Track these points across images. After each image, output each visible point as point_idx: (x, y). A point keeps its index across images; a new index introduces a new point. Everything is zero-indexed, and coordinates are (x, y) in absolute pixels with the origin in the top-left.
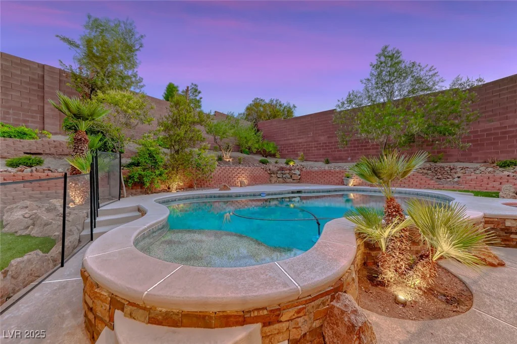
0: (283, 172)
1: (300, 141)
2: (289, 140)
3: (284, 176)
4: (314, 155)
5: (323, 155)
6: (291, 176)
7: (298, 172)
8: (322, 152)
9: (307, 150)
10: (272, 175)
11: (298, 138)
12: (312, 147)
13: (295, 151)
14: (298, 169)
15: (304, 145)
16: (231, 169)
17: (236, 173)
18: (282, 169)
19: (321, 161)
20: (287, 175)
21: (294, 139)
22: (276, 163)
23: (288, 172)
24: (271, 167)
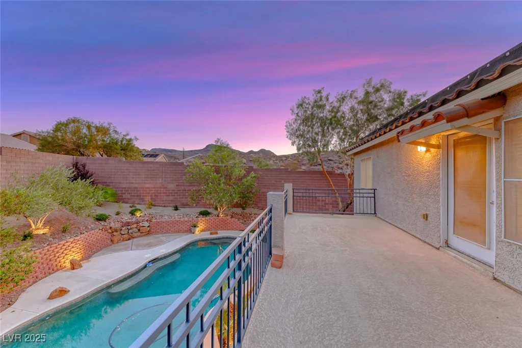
0: (129, 227)
1: (147, 186)
2: (132, 183)
3: (130, 231)
4: (163, 201)
5: (171, 201)
6: (139, 230)
7: (147, 224)
8: (171, 198)
9: (155, 196)
10: (115, 234)
11: (145, 183)
12: (161, 193)
13: (141, 196)
14: (147, 221)
15: (152, 190)
16: (52, 249)
17: (61, 251)
18: (128, 224)
19: (170, 206)
20: (134, 229)
21: (139, 183)
22: (118, 214)
23: (135, 226)
24: (112, 225)
